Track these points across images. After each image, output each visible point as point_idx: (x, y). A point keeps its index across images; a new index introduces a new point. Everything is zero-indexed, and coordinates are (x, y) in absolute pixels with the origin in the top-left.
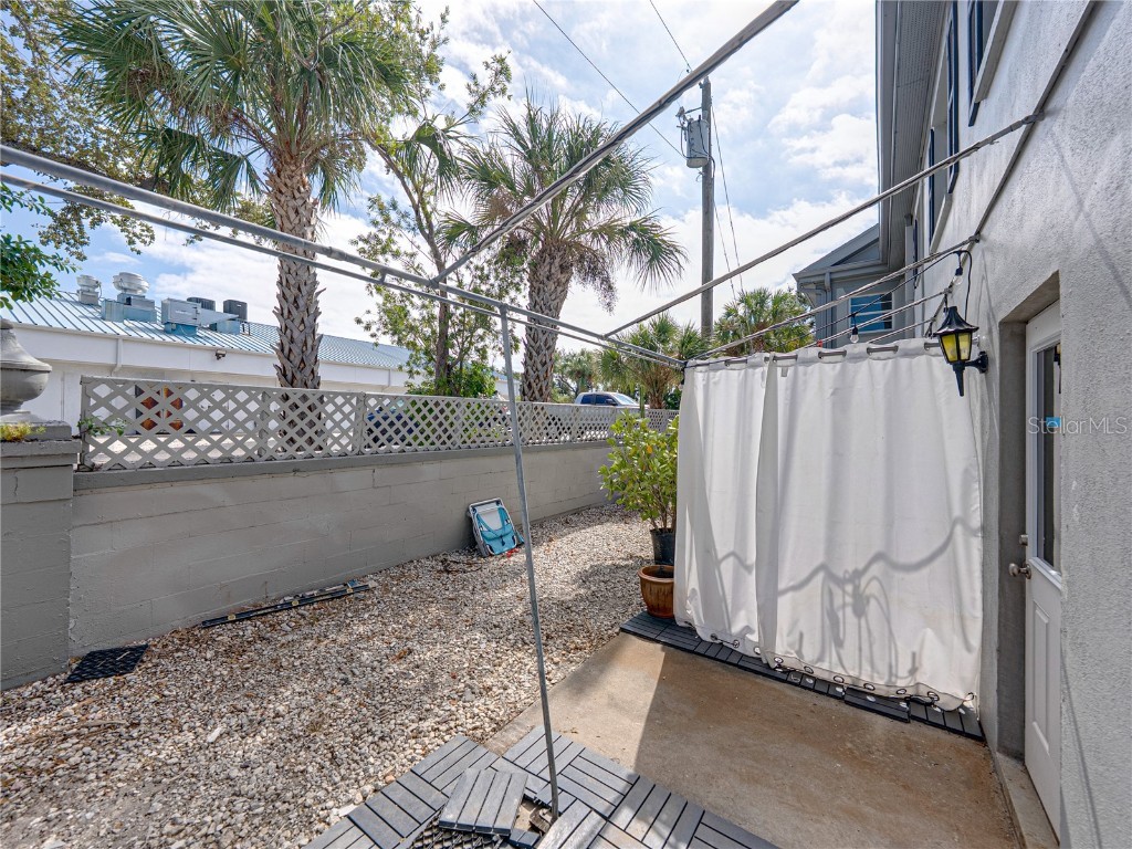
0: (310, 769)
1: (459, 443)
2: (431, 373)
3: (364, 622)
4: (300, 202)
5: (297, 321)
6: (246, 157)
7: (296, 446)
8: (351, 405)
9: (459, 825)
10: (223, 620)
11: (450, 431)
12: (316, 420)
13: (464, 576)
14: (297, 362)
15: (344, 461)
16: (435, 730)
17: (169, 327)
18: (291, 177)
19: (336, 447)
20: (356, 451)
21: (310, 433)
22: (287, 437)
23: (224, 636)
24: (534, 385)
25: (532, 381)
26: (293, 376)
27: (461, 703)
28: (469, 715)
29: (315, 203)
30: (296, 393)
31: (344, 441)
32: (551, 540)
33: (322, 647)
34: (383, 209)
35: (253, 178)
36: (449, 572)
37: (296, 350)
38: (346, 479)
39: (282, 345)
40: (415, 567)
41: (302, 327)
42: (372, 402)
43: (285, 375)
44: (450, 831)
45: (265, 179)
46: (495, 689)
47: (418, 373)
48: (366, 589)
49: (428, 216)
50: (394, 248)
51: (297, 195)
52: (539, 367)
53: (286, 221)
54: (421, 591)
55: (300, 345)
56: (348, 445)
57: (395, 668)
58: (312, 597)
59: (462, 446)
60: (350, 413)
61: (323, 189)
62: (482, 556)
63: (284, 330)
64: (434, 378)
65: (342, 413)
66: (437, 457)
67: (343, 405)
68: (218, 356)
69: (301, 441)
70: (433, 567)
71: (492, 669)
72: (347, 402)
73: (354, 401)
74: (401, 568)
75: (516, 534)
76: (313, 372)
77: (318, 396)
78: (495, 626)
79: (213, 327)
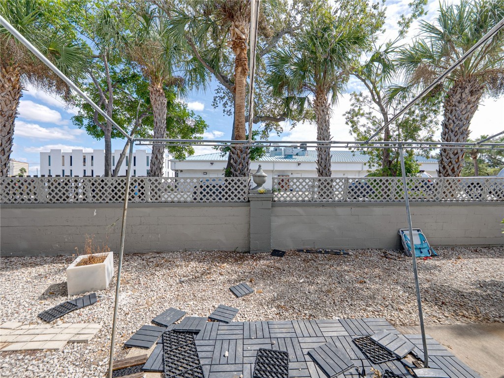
0: (327, 302)
1: (393, 198)
2: (380, 165)
3: (347, 266)
4: (324, 107)
5: (323, 151)
6: (307, 97)
7: (323, 197)
8: (342, 182)
9: (378, 343)
10: (302, 251)
11: (388, 193)
12: (330, 188)
13: (395, 261)
14: (323, 166)
15: (340, 204)
16: (373, 312)
17: (286, 156)
18: (321, 99)
19: (337, 199)
20: (344, 200)
21: (328, 193)
22: (320, 194)
23: (303, 255)
24: (447, 167)
25: (446, 164)
26: (322, 172)
27: (386, 309)
28: (389, 314)
29: (329, 105)
30: (323, 178)
31: (340, 196)
32: (459, 258)
33: (332, 269)
34: (357, 96)
35: (310, 104)
36: (387, 258)
37: (323, 162)
38: (339, 210)
39: (318, 161)
40: (370, 252)
41: (325, 153)
42: (350, 181)
43: (319, 171)
44: (375, 343)
45: (313, 102)
46: (404, 311)
47: (374, 166)
48: (348, 254)
49: (378, 93)
50: (361, 112)
51: (323, 104)
52: (452, 156)
53: (319, 115)
54: (372, 261)
55: (324, 160)
56: (341, 197)
57: (358, 285)
58: (328, 252)
59: (395, 200)
60: (342, 185)
61: (333, 97)
62: (407, 256)
63: (319, 155)
64: (382, 167)
65: (339, 185)
66: (381, 204)
67: (339, 182)
68: (299, 164)
69: (325, 196)
70: (379, 254)
71: (404, 303)
72: (341, 181)
73: (343, 181)
74: (364, 250)
75: (431, 249)
76: (329, 169)
77: (330, 179)
78: (409, 287)
79: (297, 155)
